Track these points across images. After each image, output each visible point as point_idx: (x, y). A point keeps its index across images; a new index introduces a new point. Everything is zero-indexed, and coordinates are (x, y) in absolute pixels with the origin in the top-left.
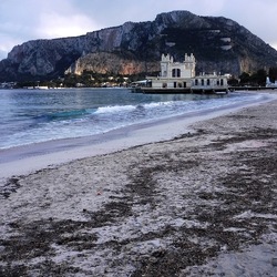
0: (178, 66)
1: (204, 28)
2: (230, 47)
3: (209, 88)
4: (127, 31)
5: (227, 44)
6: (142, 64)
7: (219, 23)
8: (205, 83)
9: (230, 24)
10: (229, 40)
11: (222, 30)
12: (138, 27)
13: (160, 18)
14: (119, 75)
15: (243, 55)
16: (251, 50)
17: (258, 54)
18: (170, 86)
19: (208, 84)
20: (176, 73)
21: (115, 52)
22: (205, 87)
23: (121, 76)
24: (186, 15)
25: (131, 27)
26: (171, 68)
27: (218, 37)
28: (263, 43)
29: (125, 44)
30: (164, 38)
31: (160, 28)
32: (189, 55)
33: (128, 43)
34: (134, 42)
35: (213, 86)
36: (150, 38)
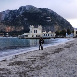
0: (36, 29)
1: (39, 13)
2: (50, 20)
4: (7, 13)
5: (49, 19)
7: (45, 10)
8: (47, 36)
9: (50, 11)
10: (50, 17)
11: (47, 13)
12: (12, 12)
13: (21, 8)
14: (4, 32)
15: (55, 24)
16: (58, 22)
17: (61, 23)
18: (35, 36)
19: (48, 35)
21: (3, 22)
22: (47, 37)
25: (9, 12)
27: (45, 16)
28: (63, 19)
29: (6, 19)
30: (23, 17)
31: (21, 13)
33: (7, 18)
34: (10, 18)
35: (50, 36)
36: (17, 17)
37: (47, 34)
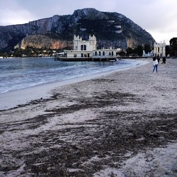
0: (85, 43)
1: (104, 20)
2: (120, 32)
3: (104, 57)
4: (55, 21)
5: (119, 29)
6: (65, 42)
7: (113, 16)
8: (102, 54)
9: (121, 17)
10: (120, 27)
11: (116, 20)
12: (62, 19)
13: (76, 13)
14: (50, 49)
15: (129, 37)
16: (134, 33)
17: (138, 36)
18: (79, 56)
19: (104, 54)
20: (84, 47)
21: (48, 35)
22: (102, 57)
23: (51, 50)
24: (93, 11)
25: (58, 18)
26: (80, 45)
27: (113, 25)
28: (141, 29)
29: (54, 29)
30: (79, 25)
31: (76, 19)
32: (92, 36)
33: (56, 29)
34: (60, 28)
35: (107, 56)
36: (70, 25)
37: (102, 52)
